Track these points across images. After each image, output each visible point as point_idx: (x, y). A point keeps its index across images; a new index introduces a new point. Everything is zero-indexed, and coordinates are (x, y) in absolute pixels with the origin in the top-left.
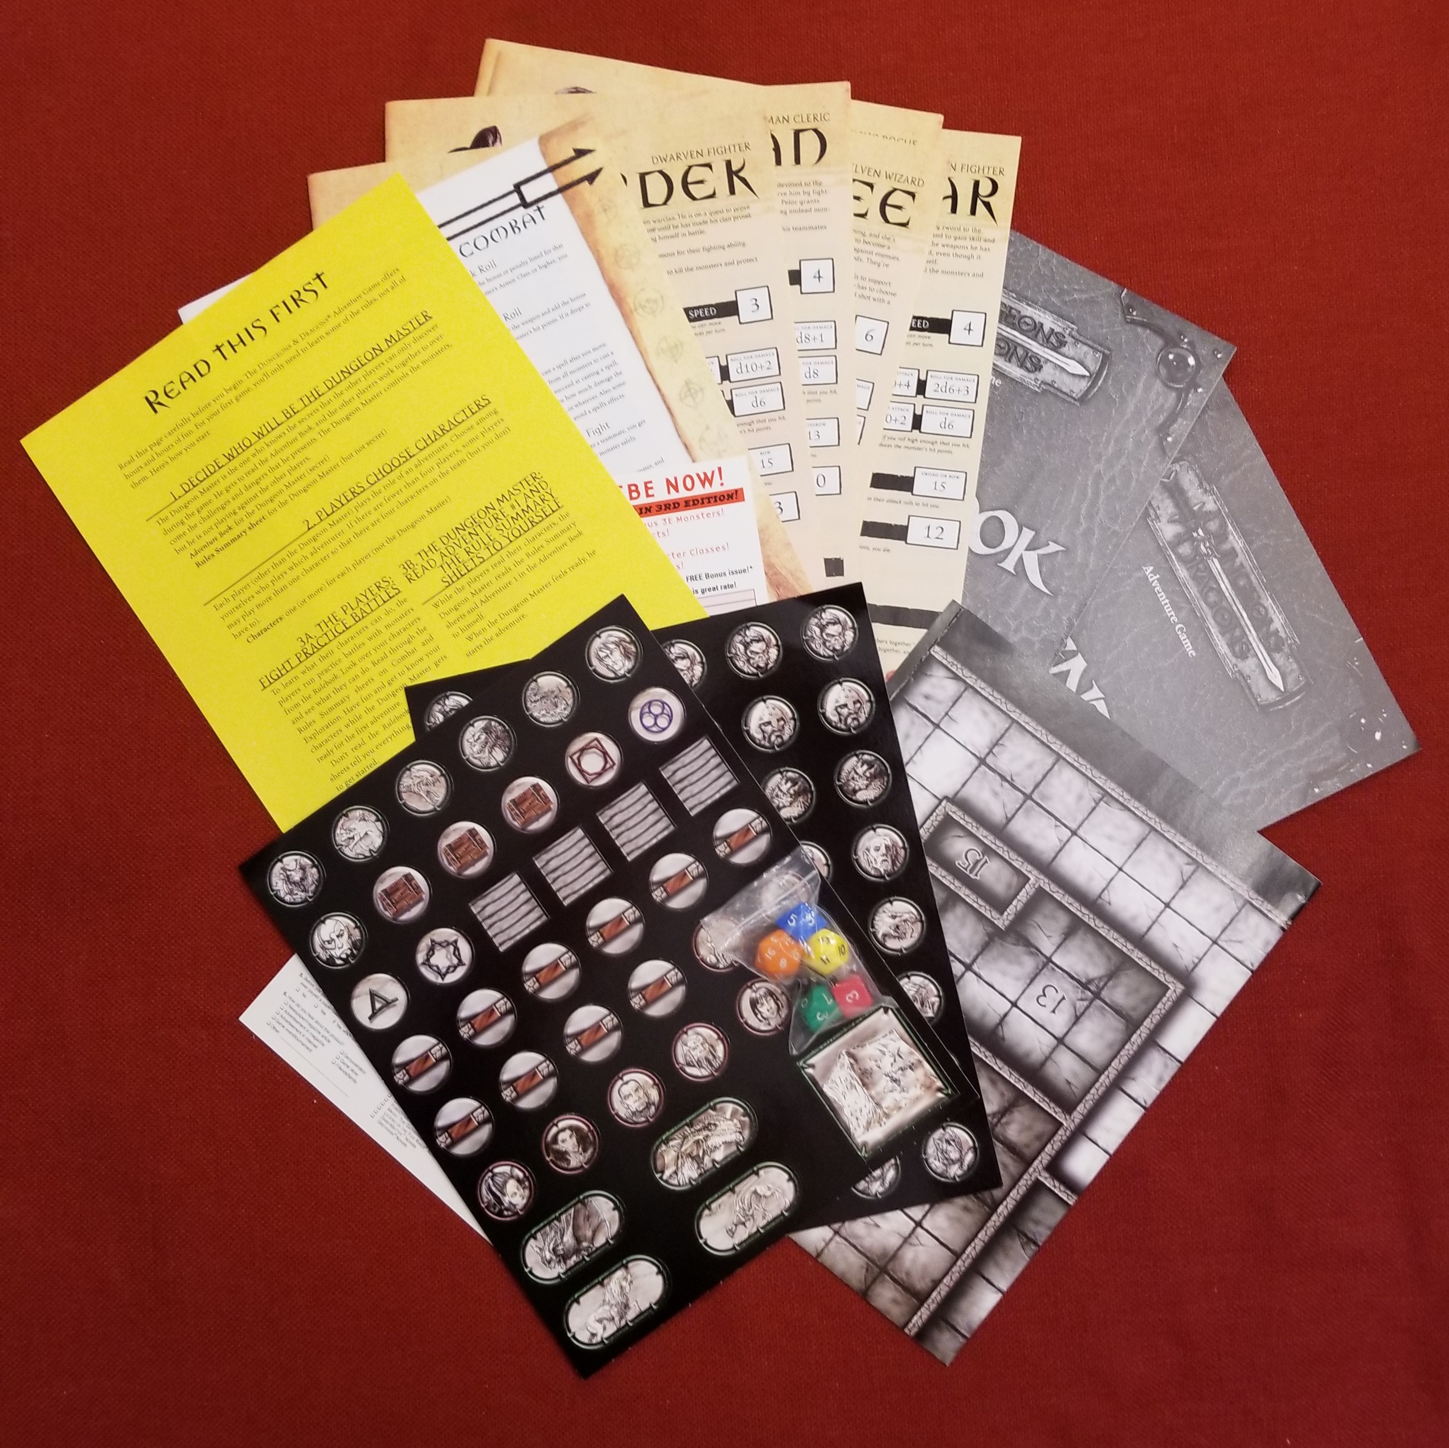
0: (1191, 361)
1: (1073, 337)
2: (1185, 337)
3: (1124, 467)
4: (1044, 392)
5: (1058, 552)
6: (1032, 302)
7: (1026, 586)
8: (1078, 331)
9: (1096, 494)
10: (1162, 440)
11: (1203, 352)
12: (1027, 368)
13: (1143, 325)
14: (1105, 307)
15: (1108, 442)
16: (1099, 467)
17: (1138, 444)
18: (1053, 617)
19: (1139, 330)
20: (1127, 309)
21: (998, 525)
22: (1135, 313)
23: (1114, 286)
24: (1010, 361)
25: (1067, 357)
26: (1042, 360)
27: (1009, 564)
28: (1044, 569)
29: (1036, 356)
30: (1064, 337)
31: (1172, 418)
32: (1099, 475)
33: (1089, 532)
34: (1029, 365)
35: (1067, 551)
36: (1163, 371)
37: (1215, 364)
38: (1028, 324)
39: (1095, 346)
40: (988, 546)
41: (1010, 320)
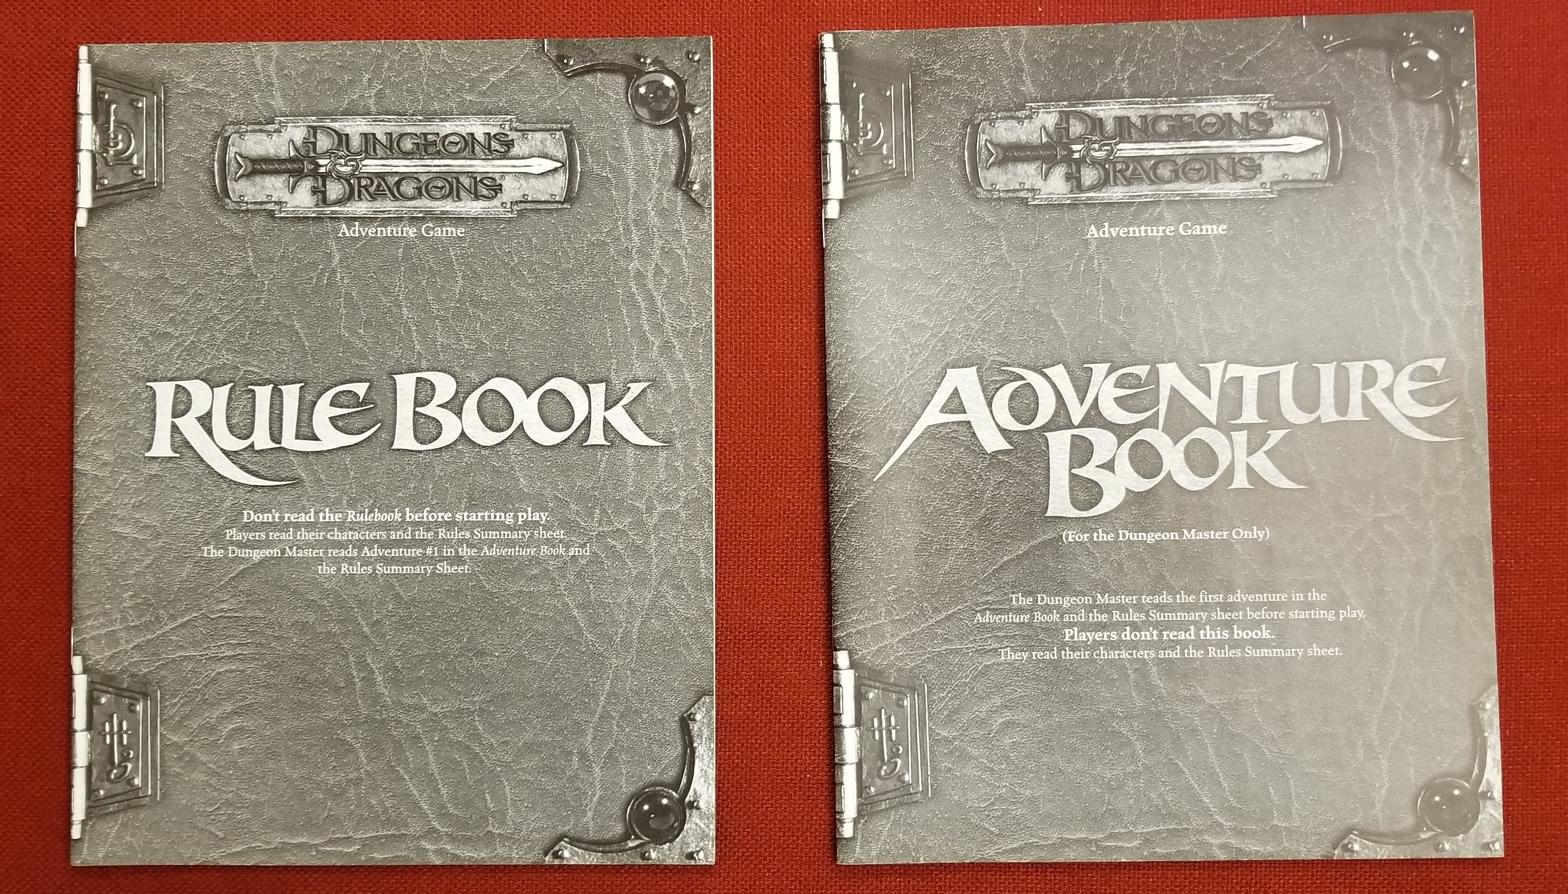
0: (668, 82)
1: (517, 130)
2: (645, 58)
3: (663, 248)
4: (521, 213)
5: (643, 391)
6: (445, 115)
7: (630, 451)
8: (519, 121)
9: (650, 298)
10: (687, 192)
11: (675, 64)
12: (483, 196)
13: (590, 70)
14: (534, 74)
15: (627, 230)
16: (634, 265)
17: (663, 213)
18: (681, 469)
19: (588, 78)
20: (560, 61)
21: (557, 399)
22: (571, 63)
23: (530, 42)
24: (459, 198)
25: (523, 158)
26: (497, 177)
27: (597, 437)
28: (641, 420)
29: (486, 176)
30: (507, 136)
31: (685, 160)
32: (639, 275)
33: (666, 347)
34: (485, 192)
35: (654, 383)
36: (643, 112)
37: (697, 70)
38: (457, 143)
39: (548, 126)
40: (561, 431)
41: (431, 149)
